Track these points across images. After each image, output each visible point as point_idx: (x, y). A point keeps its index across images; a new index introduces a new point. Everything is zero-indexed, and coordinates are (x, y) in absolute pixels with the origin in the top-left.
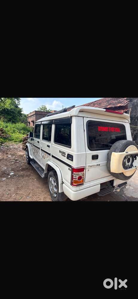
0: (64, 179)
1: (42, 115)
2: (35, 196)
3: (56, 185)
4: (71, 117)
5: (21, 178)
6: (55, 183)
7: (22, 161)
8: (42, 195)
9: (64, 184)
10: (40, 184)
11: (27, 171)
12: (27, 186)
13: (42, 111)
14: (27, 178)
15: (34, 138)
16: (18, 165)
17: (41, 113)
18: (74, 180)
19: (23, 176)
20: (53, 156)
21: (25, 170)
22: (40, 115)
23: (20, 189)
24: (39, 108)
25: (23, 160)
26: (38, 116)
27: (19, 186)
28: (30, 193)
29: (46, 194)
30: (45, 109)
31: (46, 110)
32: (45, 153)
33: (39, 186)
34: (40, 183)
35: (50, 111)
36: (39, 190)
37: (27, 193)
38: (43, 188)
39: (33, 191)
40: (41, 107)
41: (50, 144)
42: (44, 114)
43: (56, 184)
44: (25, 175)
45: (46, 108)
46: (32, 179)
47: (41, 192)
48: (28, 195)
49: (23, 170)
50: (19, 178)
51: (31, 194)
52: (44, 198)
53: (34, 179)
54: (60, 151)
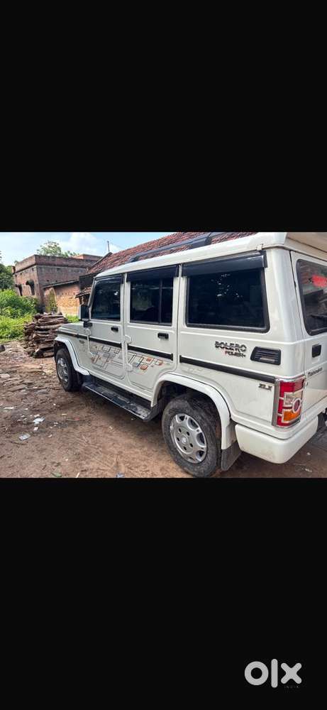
0: (238, 412)
1: (55, 265)
2: (137, 467)
3: (201, 434)
4: (263, 252)
5: (71, 429)
6: (199, 428)
7: (46, 385)
8: (152, 463)
9: (237, 426)
10: (129, 438)
11: (74, 408)
12: (100, 446)
13: (49, 255)
14: (85, 427)
15: (93, 321)
16: (41, 397)
17: (50, 261)
18: (286, 413)
19: (71, 423)
20: (183, 360)
21: (68, 408)
22: (49, 267)
23: (86, 458)
24: (40, 248)
25: (47, 382)
26: (43, 270)
27: (77, 449)
28: (117, 463)
29: (160, 459)
30: (56, 252)
31: (59, 254)
32: (147, 356)
33: (132, 442)
34: (129, 434)
35: (69, 255)
36: (136, 453)
37: (112, 464)
38: (143, 447)
39: (122, 456)
40: (46, 246)
41: (171, 329)
42: (59, 263)
43: (201, 431)
44: (77, 420)
45: (59, 249)
46: (102, 426)
47: (146, 457)
48: (115, 469)
49: (62, 407)
50: (65, 429)
51: (122, 465)
52: (161, 470)
53: (107, 428)
54: (218, 345)
